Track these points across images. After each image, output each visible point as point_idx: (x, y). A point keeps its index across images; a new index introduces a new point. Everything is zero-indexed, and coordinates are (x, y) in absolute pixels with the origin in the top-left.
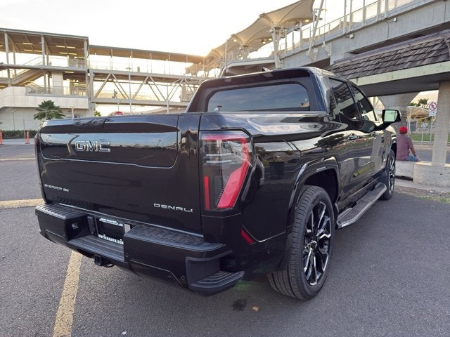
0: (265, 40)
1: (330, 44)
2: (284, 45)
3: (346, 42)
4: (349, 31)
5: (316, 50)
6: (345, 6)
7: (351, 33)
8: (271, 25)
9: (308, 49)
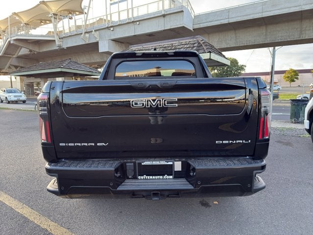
0: (43, 21)
1: (98, 32)
2: (62, 28)
3: (108, 32)
4: (110, 26)
5: (87, 35)
6: (106, 8)
7: (111, 27)
8: (50, 11)
9: (82, 34)
